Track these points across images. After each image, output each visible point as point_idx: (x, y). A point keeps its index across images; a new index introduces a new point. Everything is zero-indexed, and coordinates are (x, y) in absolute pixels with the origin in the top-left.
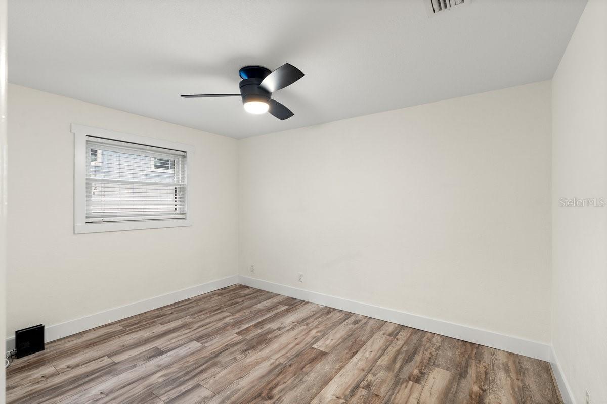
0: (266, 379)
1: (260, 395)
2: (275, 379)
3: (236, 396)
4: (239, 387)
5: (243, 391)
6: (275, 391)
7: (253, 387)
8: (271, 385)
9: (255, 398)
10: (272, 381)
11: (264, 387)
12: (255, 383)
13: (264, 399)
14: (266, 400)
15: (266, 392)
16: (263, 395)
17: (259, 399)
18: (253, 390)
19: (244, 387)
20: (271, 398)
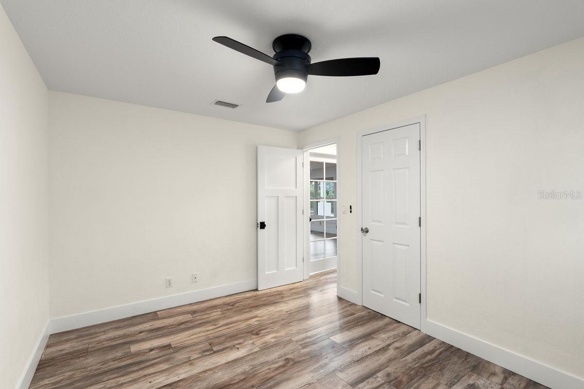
0: (284, 376)
1: (295, 363)
2: (277, 375)
3: (315, 367)
4: (312, 375)
5: (308, 370)
6: (281, 364)
7: (299, 371)
8: (282, 370)
9: (299, 362)
10: (280, 373)
11: (289, 369)
12: (296, 375)
13: (292, 360)
14: (291, 359)
15: (289, 365)
16: (293, 363)
17: (296, 360)
18: (300, 369)
19: (307, 373)
20: (287, 359)
